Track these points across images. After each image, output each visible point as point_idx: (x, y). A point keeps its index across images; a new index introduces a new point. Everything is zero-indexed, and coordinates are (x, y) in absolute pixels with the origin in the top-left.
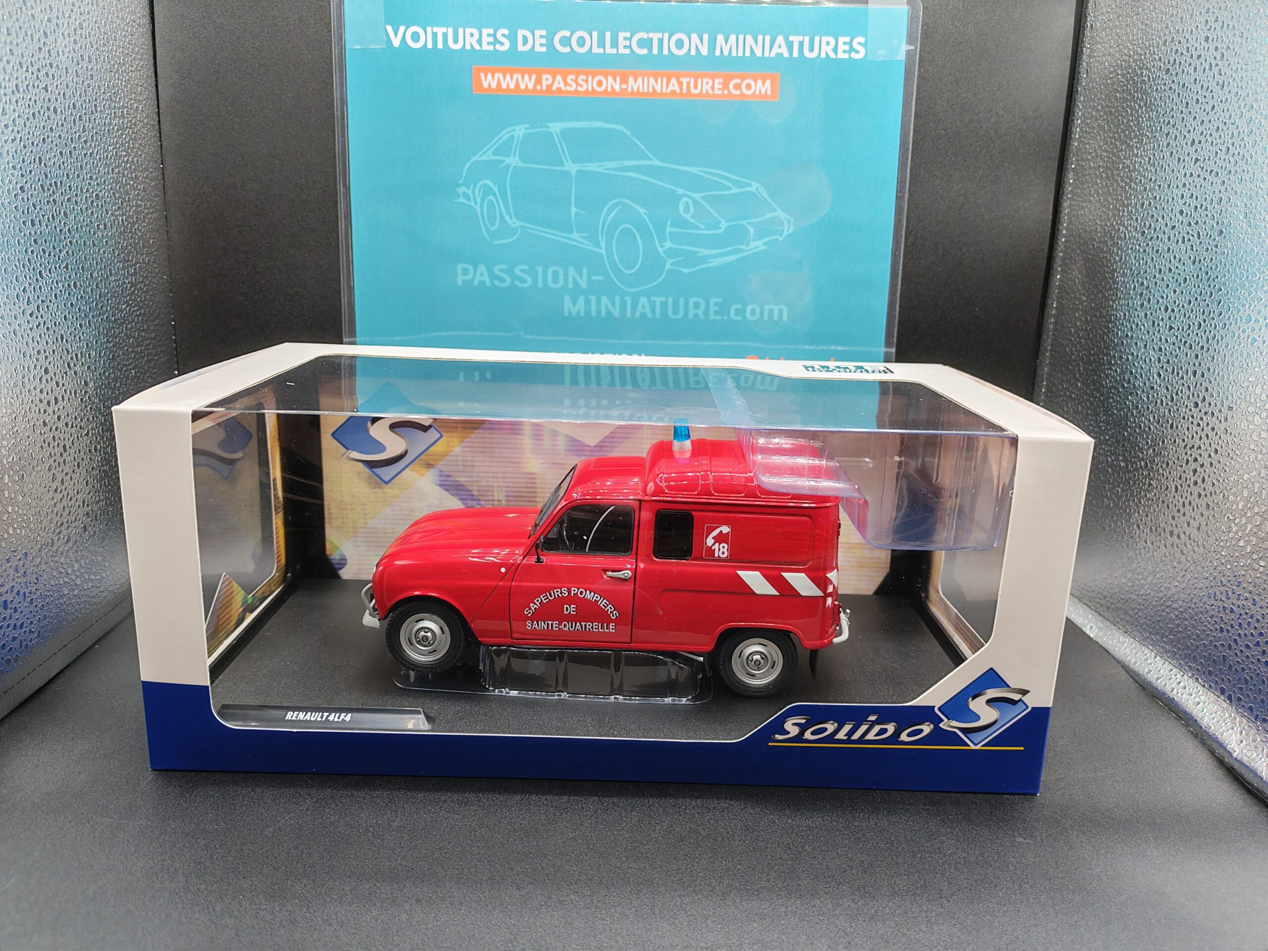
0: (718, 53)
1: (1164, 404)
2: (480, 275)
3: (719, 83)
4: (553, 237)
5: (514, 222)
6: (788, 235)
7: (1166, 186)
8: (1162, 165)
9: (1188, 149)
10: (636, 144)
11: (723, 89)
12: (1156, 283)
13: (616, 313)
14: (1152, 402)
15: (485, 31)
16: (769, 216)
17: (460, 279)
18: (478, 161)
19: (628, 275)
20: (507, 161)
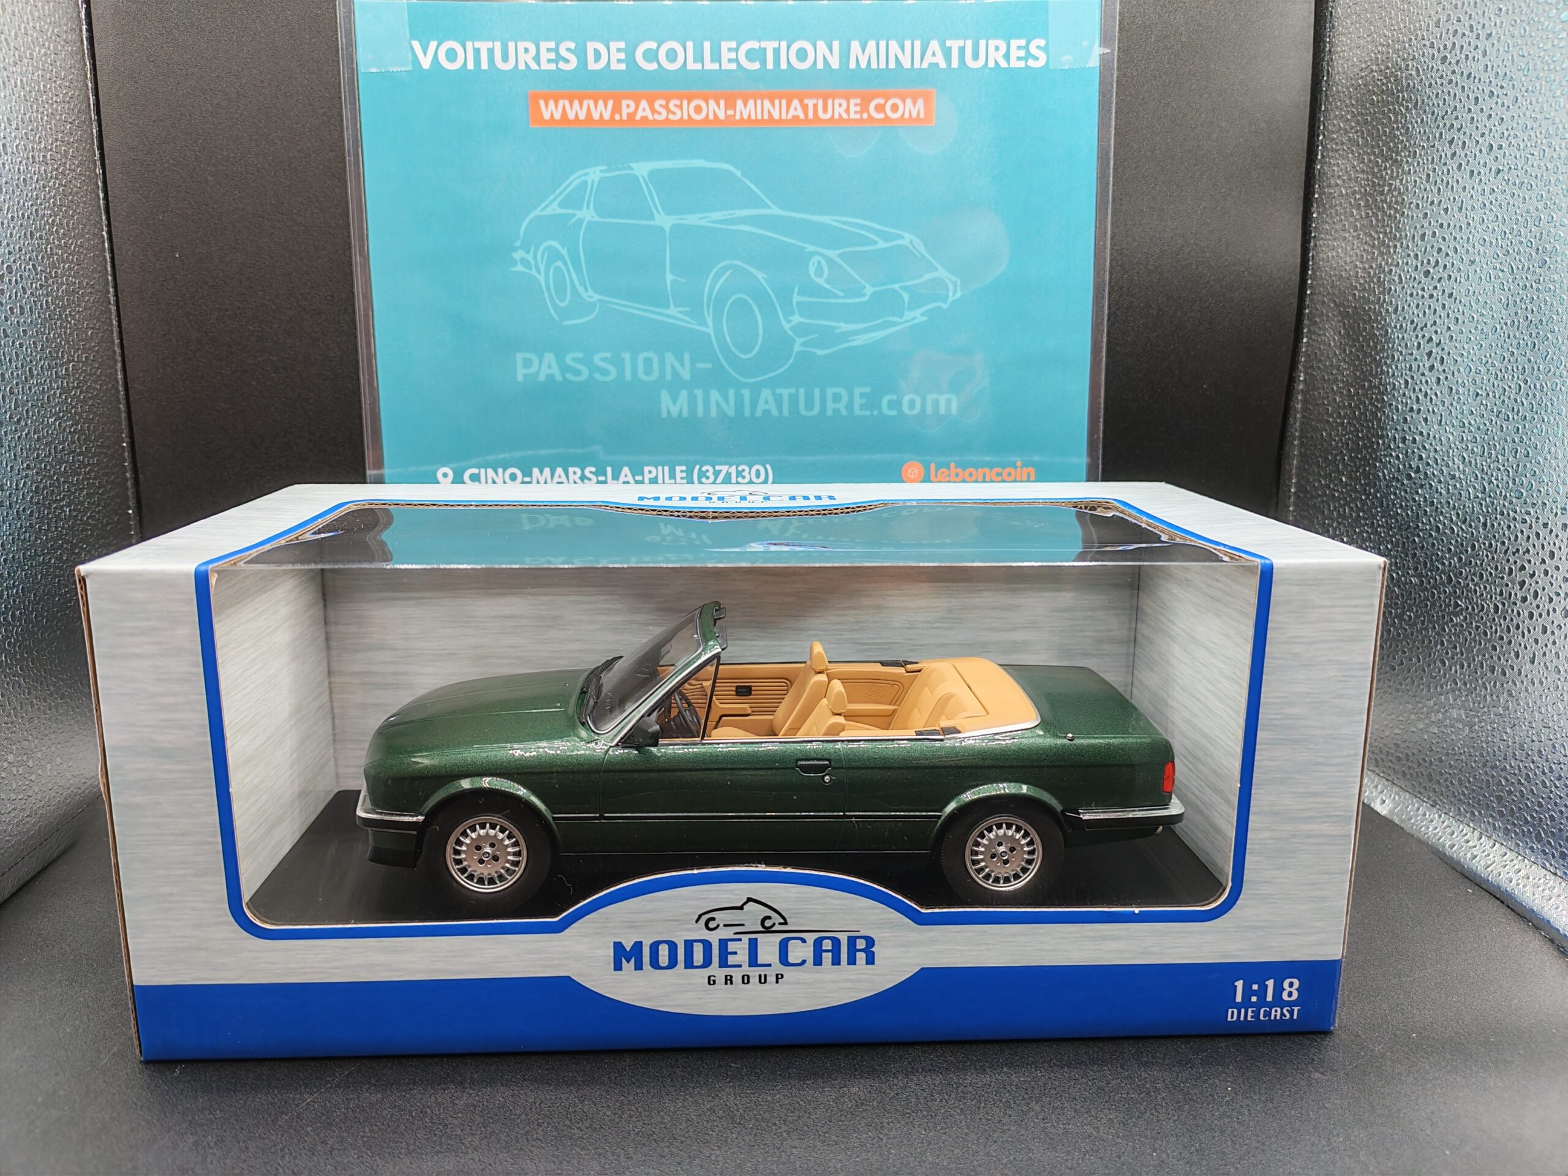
0: (852, 65)
2: (547, 367)
3: (856, 105)
4: (642, 313)
5: (590, 296)
6: (954, 302)
7: (1456, 209)
8: (1448, 183)
10: (749, 188)
11: (861, 112)
12: (1451, 337)
13: (731, 411)
15: (544, 46)
16: (927, 277)
17: (521, 373)
18: (540, 216)
19: (744, 360)
20: (580, 214)
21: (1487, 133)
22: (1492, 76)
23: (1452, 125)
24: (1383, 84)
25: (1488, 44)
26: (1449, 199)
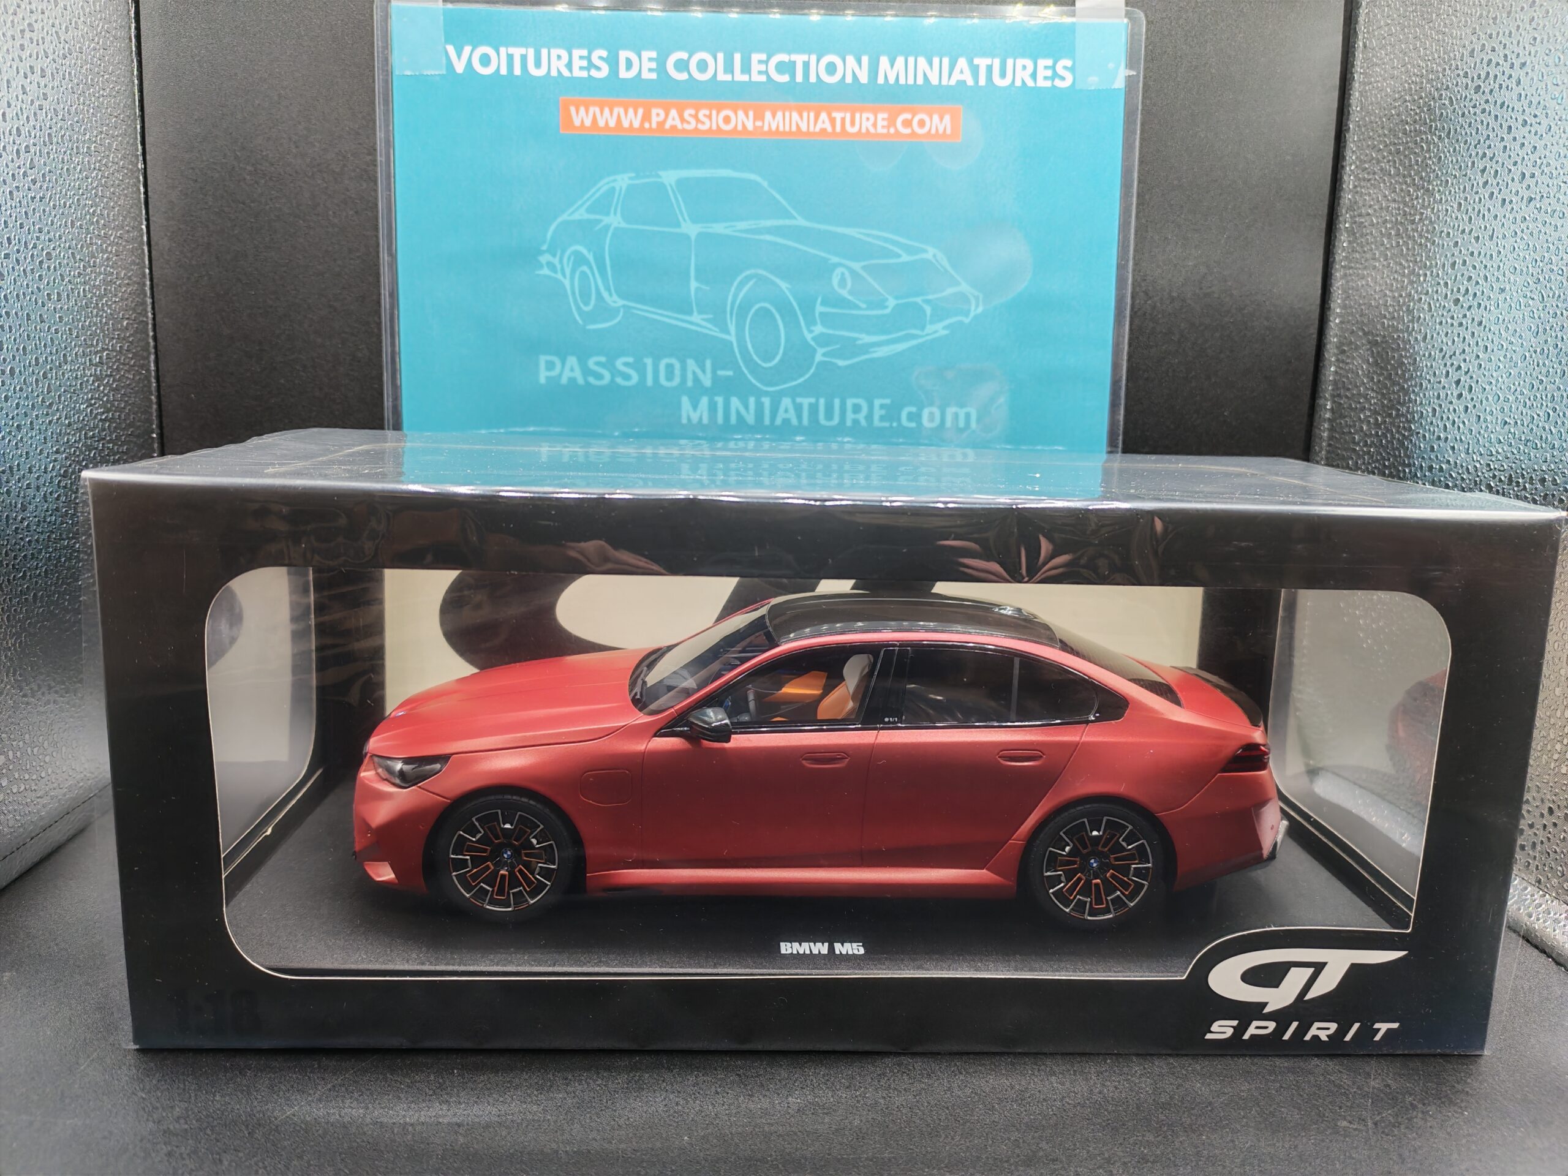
0: (881, 80)
2: (569, 370)
3: (883, 119)
4: (668, 320)
5: (614, 301)
6: (976, 317)
7: (1487, 237)
8: (1479, 211)
9: (1516, 186)
10: (777, 198)
11: (889, 127)
13: (751, 418)
15: (577, 53)
16: (951, 290)
17: (543, 376)
18: (567, 221)
19: (766, 369)
20: (606, 220)
21: (1519, 162)
22: (1526, 103)
23: (1485, 154)
24: (1416, 114)
25: (1522, 73)
26: (1480, 228)
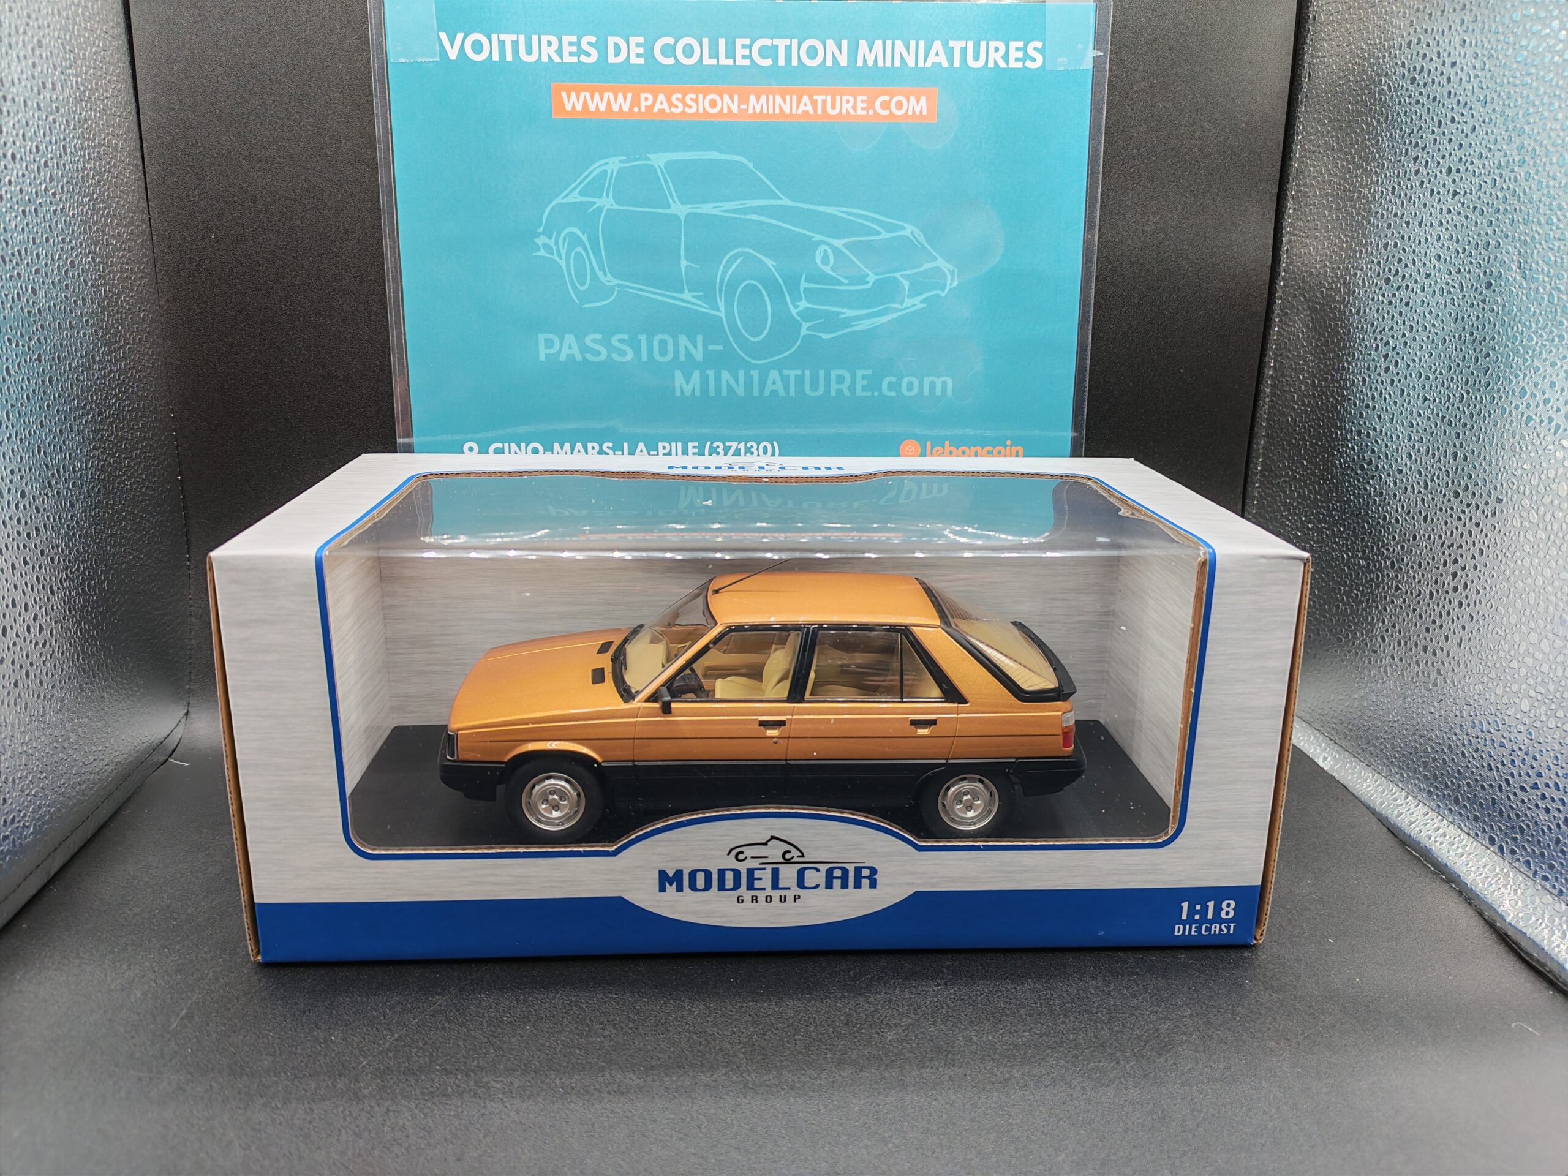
0: (860, 63)
1: (1416, 491)
2: (568, 348)
3: (863, 101)
4: (660, 298)
5: (609, 280)
6: (951, 290)
7: (1416, 223)
8: (1411, 198)
9: (1443, 178)
10: (759, 178)
11: (867, 109)
12: (1406, 343)
13: (740, 391)
14: (1400, 488)
15: (566, 39)
16: (927, 266)
17: (543, 353)
18: (561, 204)
19: (754, 343)
20: (599, 202)
